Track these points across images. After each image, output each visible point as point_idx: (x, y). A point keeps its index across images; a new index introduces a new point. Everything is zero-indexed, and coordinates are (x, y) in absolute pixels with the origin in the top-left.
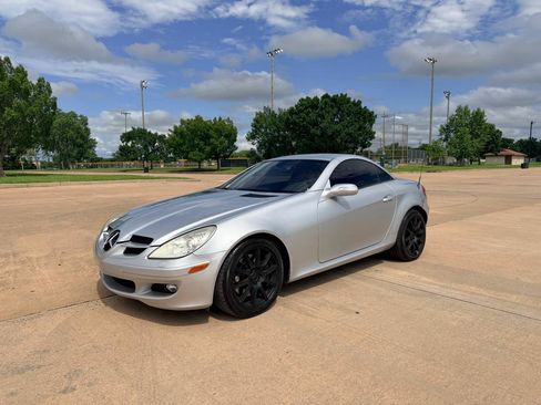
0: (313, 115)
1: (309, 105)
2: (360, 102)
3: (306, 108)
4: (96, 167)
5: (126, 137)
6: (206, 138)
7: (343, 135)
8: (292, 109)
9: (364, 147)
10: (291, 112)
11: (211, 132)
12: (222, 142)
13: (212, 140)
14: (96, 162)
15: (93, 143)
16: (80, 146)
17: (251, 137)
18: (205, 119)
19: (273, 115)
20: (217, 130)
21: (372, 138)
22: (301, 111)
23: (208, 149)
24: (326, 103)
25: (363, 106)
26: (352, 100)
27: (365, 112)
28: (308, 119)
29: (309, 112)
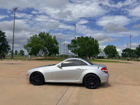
5: (124, 51)
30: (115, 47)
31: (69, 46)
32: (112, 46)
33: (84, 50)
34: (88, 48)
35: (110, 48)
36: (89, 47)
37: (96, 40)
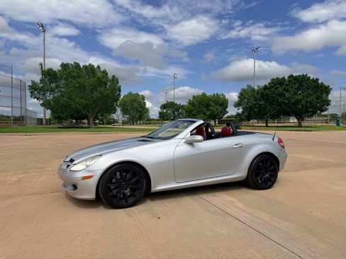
0: (280, 90)
1: (277, 83)
2: (317, 79)
3: (275, 85)
4: (150, 124)
5: (164, 107)
6: (207, 106)
7: (303, 102)
8: (266, 86)
9: (323, 111)
10: (265, 87)
11: (211, 103)
12: (218, 109)
13: (211, 108)
14: (150, 121)
15: (147, 110)
16: (140, 112)
17: (237, 105)
18: (208, 95)
19: (254, 90)
20: (214, 102)
21: (328, 104)
22: (272, 87)
23: (208, 113)
24: (290, 81)
25: (320, 82)
26: (311, 78)
27: (322, 86)
28: (277, 92)
29: (277, 87)
32: (137, 95)
35: (134, 100)
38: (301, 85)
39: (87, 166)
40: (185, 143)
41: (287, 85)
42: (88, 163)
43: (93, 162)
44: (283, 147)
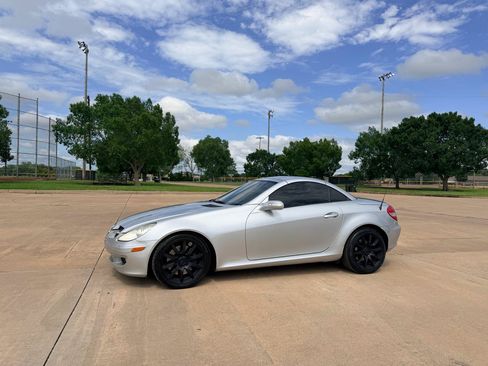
0: (414, 135)
1: (411, 125)
2: (472, 120)
5: (251, 157)
7: (449, 154)
8: (394, 128)
10: (394, 131)
11: (315, 152)
13: (315, 159)
16: (222, 164)
17: (353, 156)
18: (311, 141)
19: (378, 135)
20: (321, 150)
22: (403, 131)
23: (311, 167)
25: (476, 124)
26: (463, 118)
27: (478, 131)
28: (410, 138)
29: (411, 132)
30: (226, 144)
31: (60, 131)
32: (218, 140)
33: (123, 147)
34: (140, 140)
35: (213, 148)
36: (146, 136)
37: (168, 114)
38: (446, 128)
39: (138, 236)
40: (261, 209)
41: (425, 128)
42: (140, 232)
43: (145, 231)
44: (395, 218)
